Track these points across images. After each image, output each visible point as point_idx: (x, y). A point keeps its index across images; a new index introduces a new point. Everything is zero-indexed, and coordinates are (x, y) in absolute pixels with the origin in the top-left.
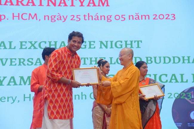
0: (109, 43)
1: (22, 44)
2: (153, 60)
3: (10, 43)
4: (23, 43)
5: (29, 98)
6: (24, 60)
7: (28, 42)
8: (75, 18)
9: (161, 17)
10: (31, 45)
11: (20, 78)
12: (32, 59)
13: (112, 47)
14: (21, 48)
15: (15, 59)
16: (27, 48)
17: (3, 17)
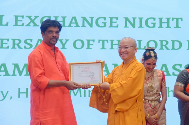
0: (137, 21)
1: (17, 19)
3: (1, 17)
4: (19, 18)
5: (25, 94)
6: (20, 41)
7: (26, 16)
10: (30, 21)
11: (13, 66)
12: (31, 40)
13: (141, 26)
14: (16, 24)
15: (8, 40)
16: (25, 25)
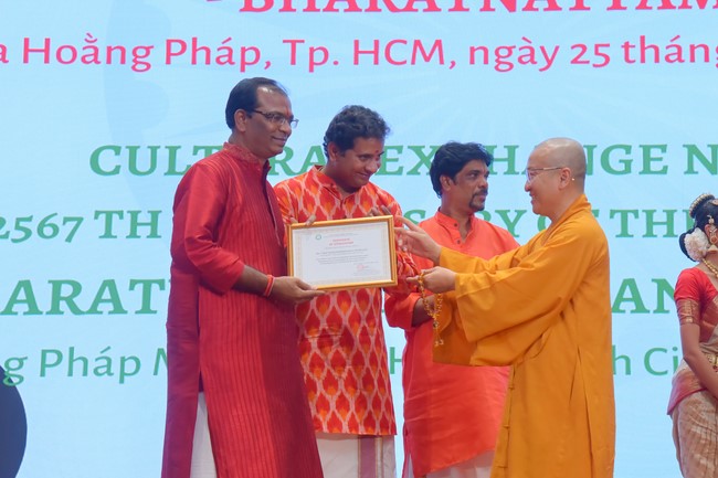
8: (589, 55)
10: (419, 160)
12: (422, 213)
17: (319, 56)
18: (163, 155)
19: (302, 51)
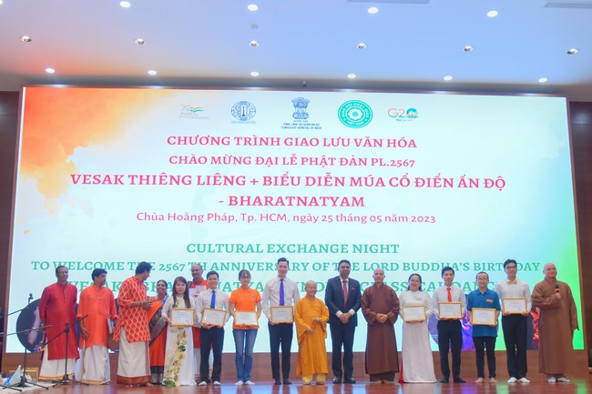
0: (363, 248)
2: (411, 266)
3: (258, 245)
4: (271, 247)
6: (272, 264)
7: (277, 245)
8: (327, 219)
9: (420, 219)
13: (366, 251)
17: (251, 218)
18: (207, 247)
19: (246, 217)
